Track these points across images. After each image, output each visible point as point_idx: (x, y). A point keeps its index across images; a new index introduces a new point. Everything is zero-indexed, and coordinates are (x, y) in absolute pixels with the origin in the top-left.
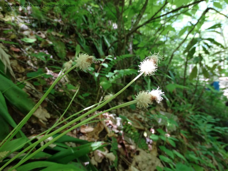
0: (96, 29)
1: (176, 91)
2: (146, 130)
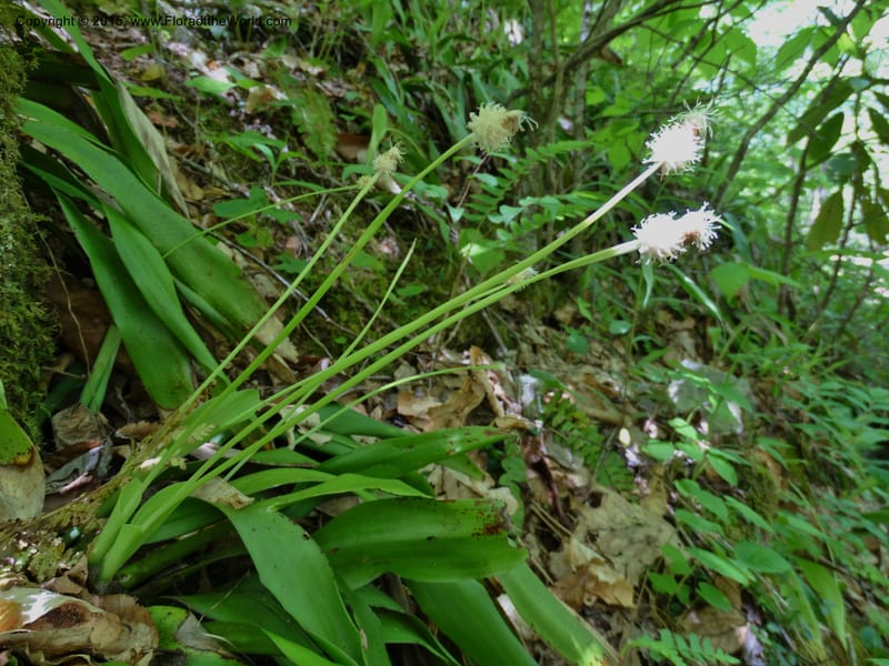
0: (442, 44)
1: (751, 292)
2: (629, 423)
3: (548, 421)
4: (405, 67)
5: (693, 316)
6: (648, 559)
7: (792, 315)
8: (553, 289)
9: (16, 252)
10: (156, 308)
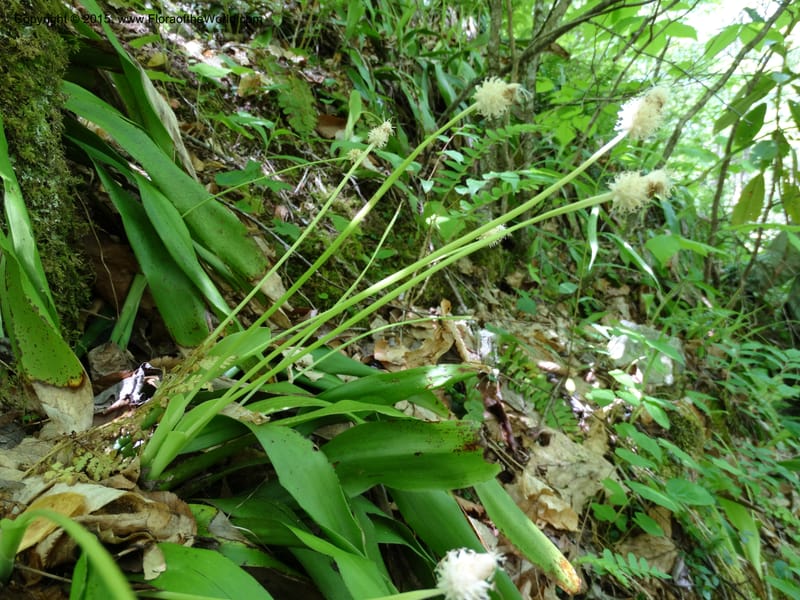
1: (680, 262)
2: (575, 373)
3: (503, 369)
4: (375, 58)
5: (628, 284)
6: (591, 491)
7: (716, 284)
8: (505, 257)
9: (60, 210)
10: (178, 259)
